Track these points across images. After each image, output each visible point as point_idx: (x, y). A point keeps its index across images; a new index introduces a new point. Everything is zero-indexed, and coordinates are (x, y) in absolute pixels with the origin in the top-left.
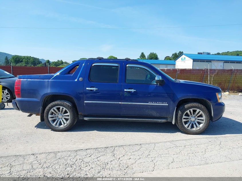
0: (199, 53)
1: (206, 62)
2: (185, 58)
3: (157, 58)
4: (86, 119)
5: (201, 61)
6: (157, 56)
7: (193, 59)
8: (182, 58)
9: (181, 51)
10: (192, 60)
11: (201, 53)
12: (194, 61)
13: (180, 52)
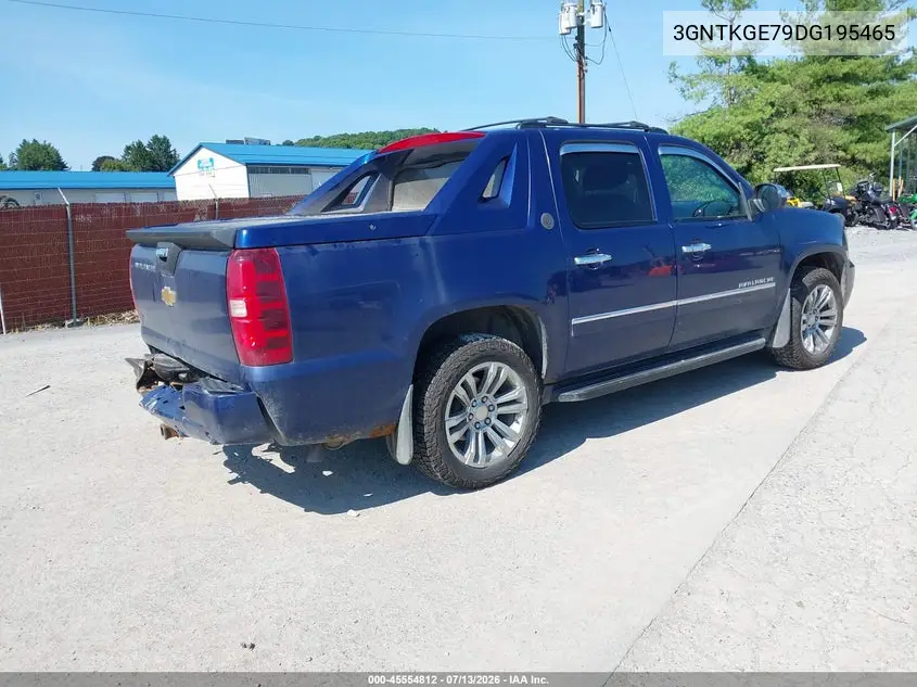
0: (228, 142)
1: (293, 173)
2: (211, 160)
3: (59, 165)
4: (571, 396)
5: (275, 171)
6: (58, 155)
7: (247, 165)
8: (199, 162)
9: (160, 136)
10: (244, 169)
11: (241, 142)
12: (253, 169)
13: (156, 139)
